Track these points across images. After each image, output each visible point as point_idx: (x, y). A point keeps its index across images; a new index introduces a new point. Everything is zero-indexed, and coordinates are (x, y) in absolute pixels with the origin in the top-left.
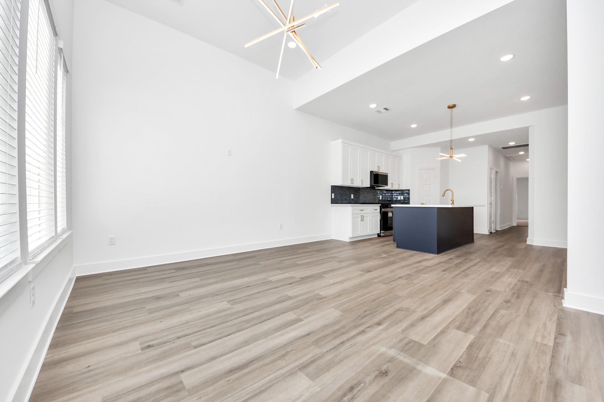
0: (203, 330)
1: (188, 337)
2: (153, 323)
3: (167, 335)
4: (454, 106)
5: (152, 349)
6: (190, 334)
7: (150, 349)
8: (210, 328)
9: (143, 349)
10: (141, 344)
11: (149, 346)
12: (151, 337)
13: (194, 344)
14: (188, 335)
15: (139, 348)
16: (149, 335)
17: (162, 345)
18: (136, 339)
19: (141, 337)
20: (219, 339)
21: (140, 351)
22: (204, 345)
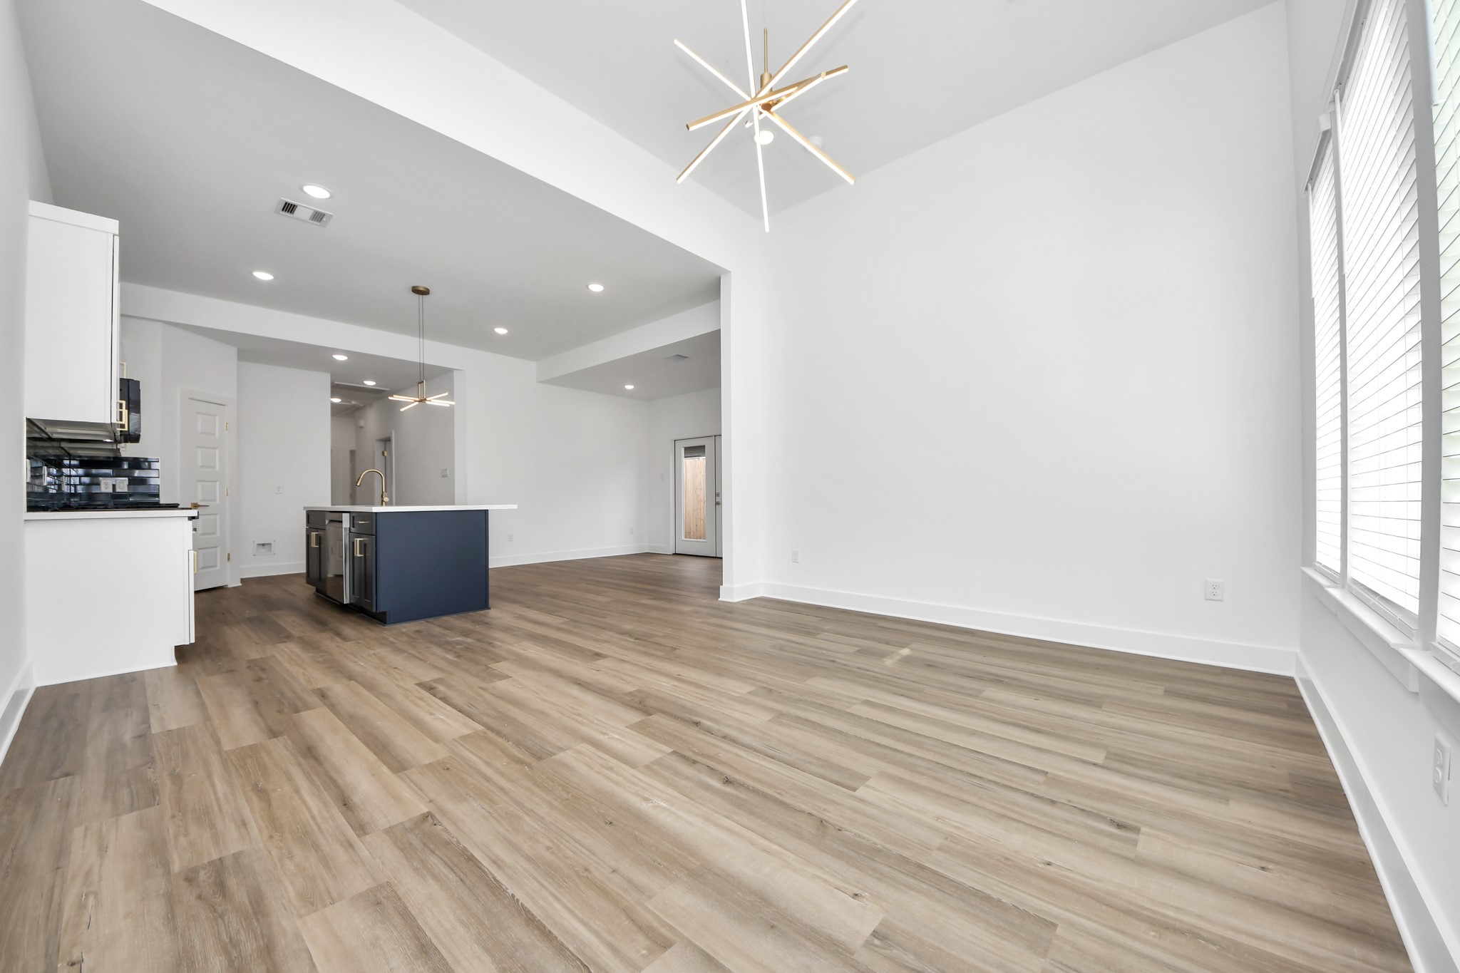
0: (997, 783)
1: (1036, 793)
2: (1071, 875)
3: (1068, 822)
4: (425, 292)
5: (1118, 819)
6: (1027, 793)
7: (1122, 820)
8: (980, 777)
9: (1136, 830)
10: (1135, 843)
11: (1120, 826)
12: (1104, 842)
13: (1041, 778)
14: (1033, 795)
15: (1141, 837)
16: (1105, 851)
17: (1095, 811)
18: (1140, 863)
19: (1126, 858)
20: (997, 758)
21: (1143, 829)
22: (1029, 767)
